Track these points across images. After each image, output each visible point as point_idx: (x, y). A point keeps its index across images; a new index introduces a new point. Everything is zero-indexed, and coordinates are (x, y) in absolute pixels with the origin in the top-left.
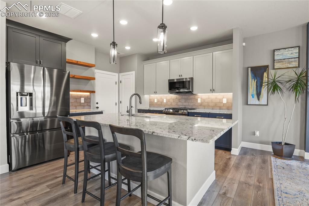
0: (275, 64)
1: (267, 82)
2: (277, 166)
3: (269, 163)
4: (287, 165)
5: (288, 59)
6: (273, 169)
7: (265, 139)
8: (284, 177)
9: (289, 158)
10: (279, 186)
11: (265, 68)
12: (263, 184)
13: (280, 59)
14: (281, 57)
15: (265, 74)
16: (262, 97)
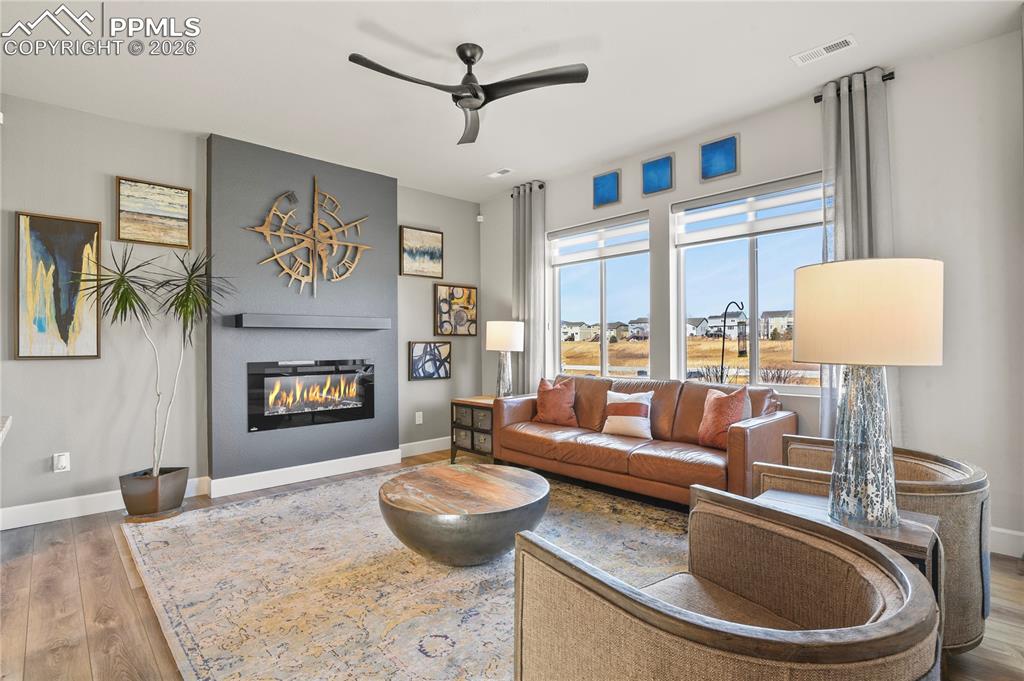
0: (122, 224)
1: (95, 278)
2: (146, 545)
3: (119, 546)
4: (174, 530)
5: (161, 217)
6: (138, 559)
7: (92, 475)
8: (174, 565)
9: (174, 511)
10: (167, 597)
11: (90, 230)
12: (117, 618)
13: (139, 213)
14: (140, 205)
15: (88, 251)
16: (77, 329)
